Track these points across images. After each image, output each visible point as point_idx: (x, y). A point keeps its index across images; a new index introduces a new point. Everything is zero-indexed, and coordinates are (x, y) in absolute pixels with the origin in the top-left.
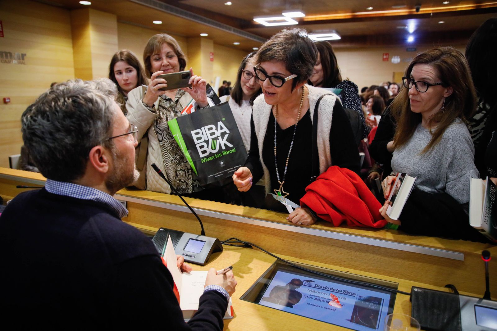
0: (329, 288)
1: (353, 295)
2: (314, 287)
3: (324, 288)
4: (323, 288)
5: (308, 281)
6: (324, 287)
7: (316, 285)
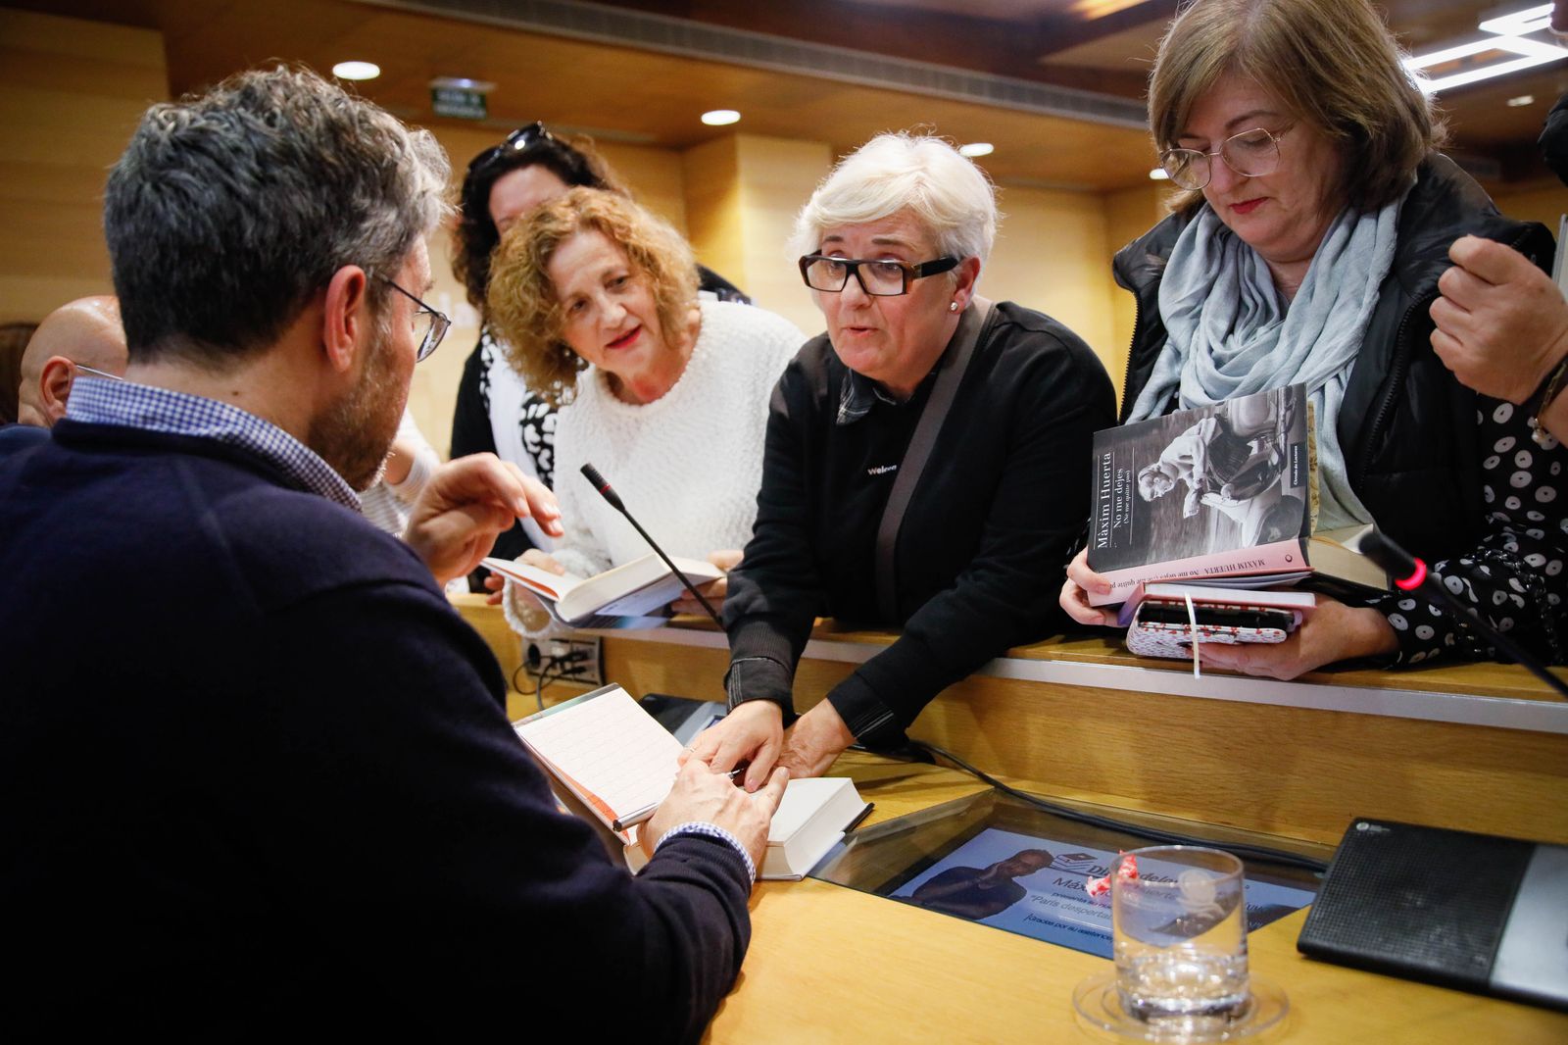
5: (1075, 857)
7: (1096, 867)
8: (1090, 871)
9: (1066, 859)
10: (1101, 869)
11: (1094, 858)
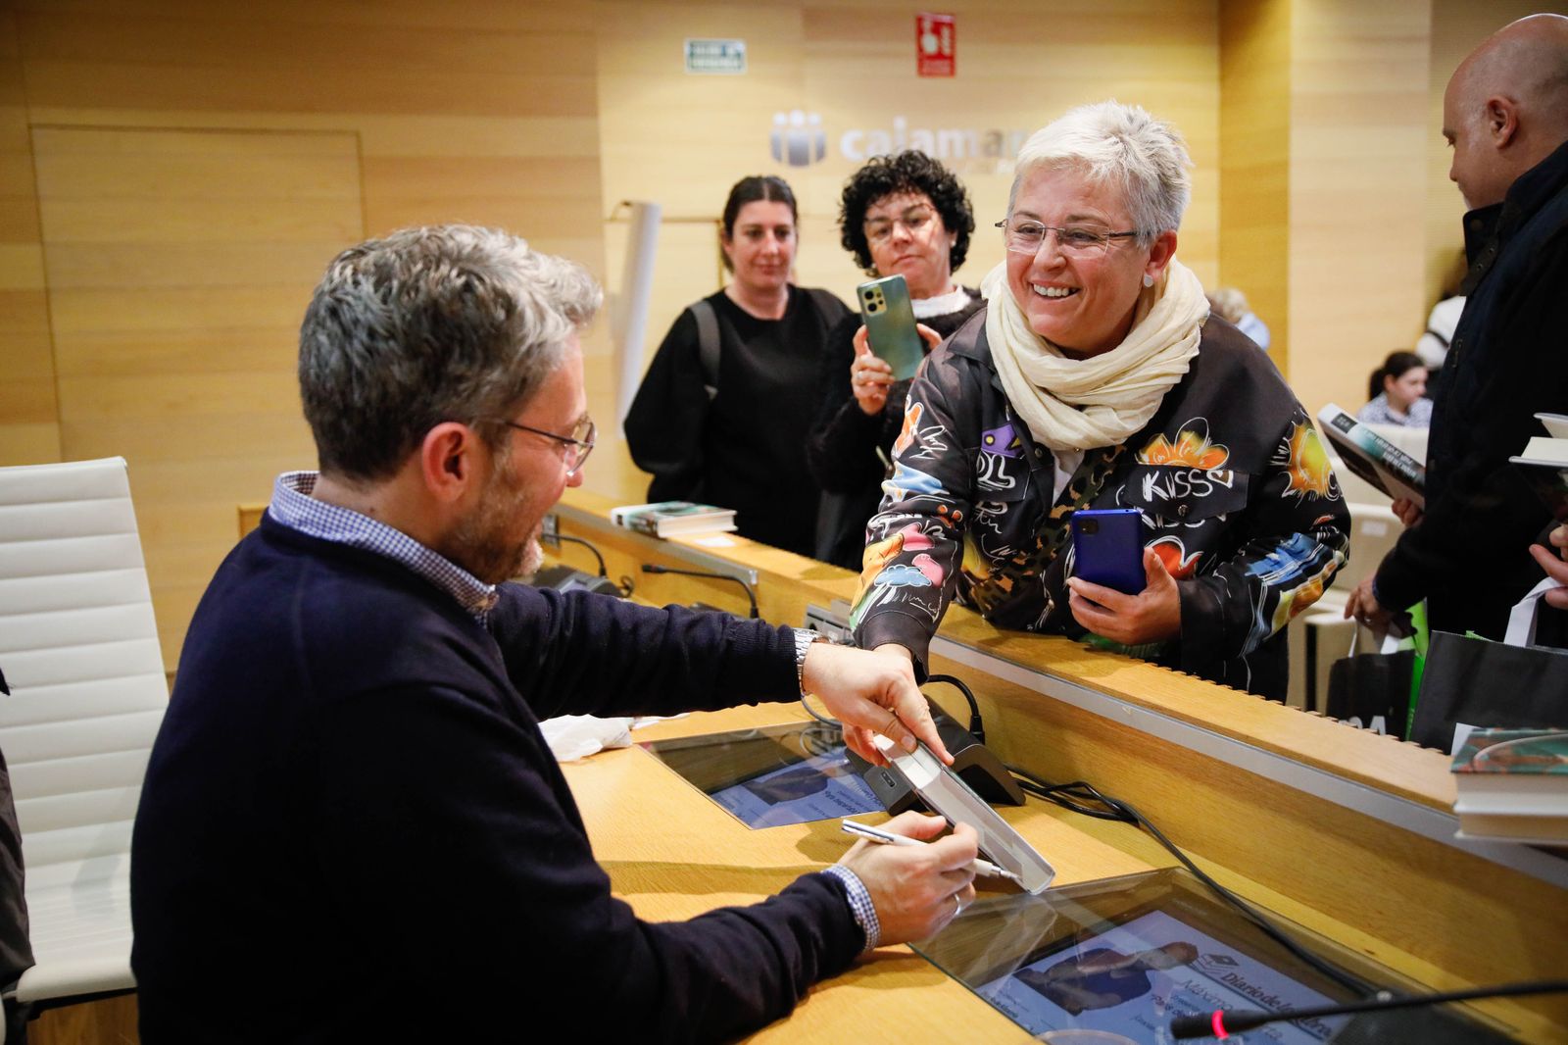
0: (1262, 994)
1: (1322, 1035)
2: (1220, 980)
3: (1248, 990)
4: (1244, 990)
5: (1219, 959)
6: (1249, 987)
7: (1232, 974)
8: (1223, 979)
9: (1209, 959)
10: (1236, 977)
11: (1236, 964)
